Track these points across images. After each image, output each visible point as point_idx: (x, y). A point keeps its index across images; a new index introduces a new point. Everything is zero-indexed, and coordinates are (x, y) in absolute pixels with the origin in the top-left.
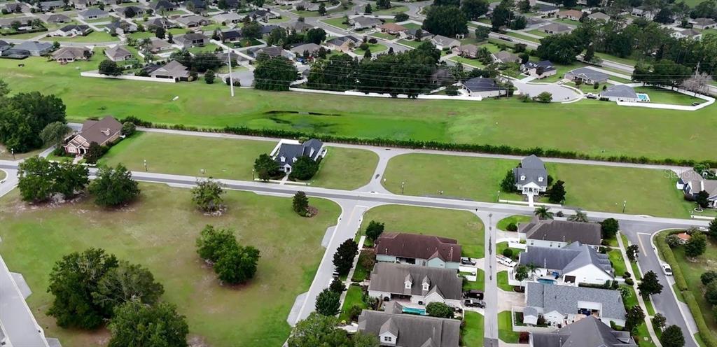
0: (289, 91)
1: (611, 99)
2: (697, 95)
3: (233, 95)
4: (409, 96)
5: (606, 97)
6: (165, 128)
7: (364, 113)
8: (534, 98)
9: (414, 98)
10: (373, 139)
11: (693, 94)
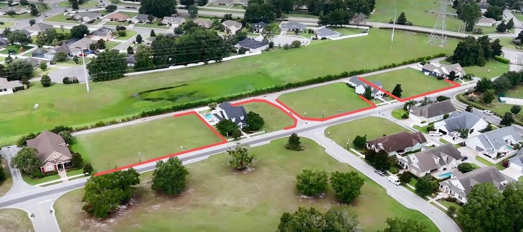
0: (124, 76)
1: (327, 37)
2: (359, 27)
3: (88, 90)
4: (216, 61)
5: (324, 37)
6: (87, 128)
7: (200, 79)
8: (291, 45)
9: (220, 61)
10: (252, 91)
11: (357, 27)
